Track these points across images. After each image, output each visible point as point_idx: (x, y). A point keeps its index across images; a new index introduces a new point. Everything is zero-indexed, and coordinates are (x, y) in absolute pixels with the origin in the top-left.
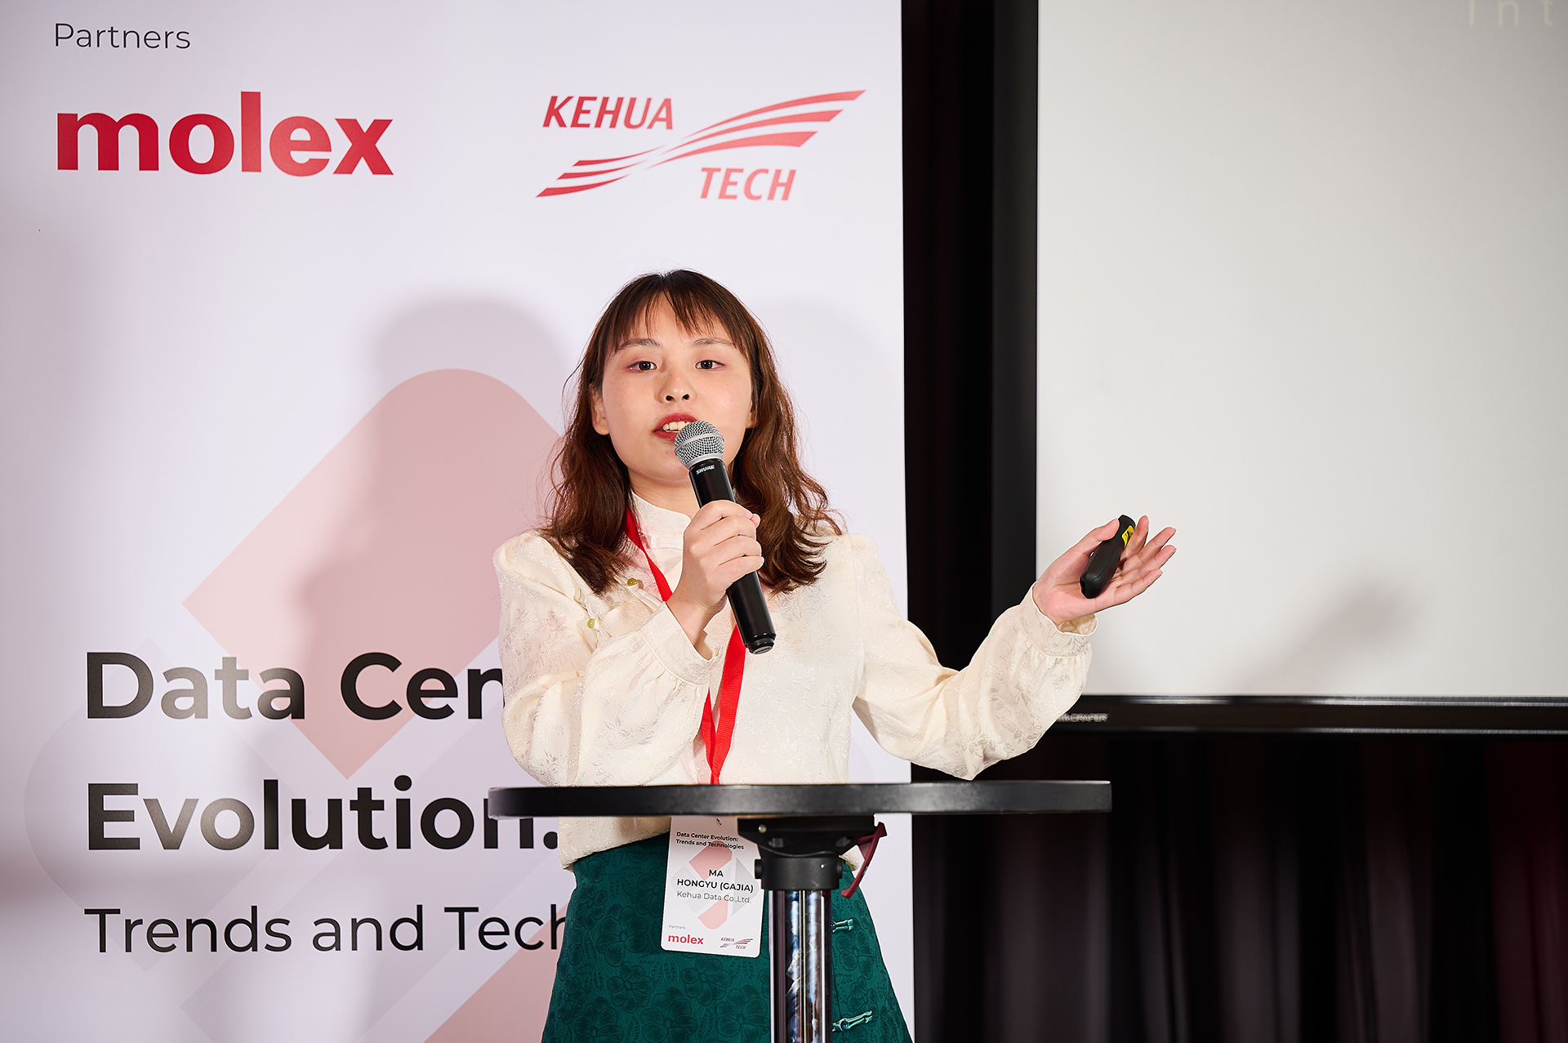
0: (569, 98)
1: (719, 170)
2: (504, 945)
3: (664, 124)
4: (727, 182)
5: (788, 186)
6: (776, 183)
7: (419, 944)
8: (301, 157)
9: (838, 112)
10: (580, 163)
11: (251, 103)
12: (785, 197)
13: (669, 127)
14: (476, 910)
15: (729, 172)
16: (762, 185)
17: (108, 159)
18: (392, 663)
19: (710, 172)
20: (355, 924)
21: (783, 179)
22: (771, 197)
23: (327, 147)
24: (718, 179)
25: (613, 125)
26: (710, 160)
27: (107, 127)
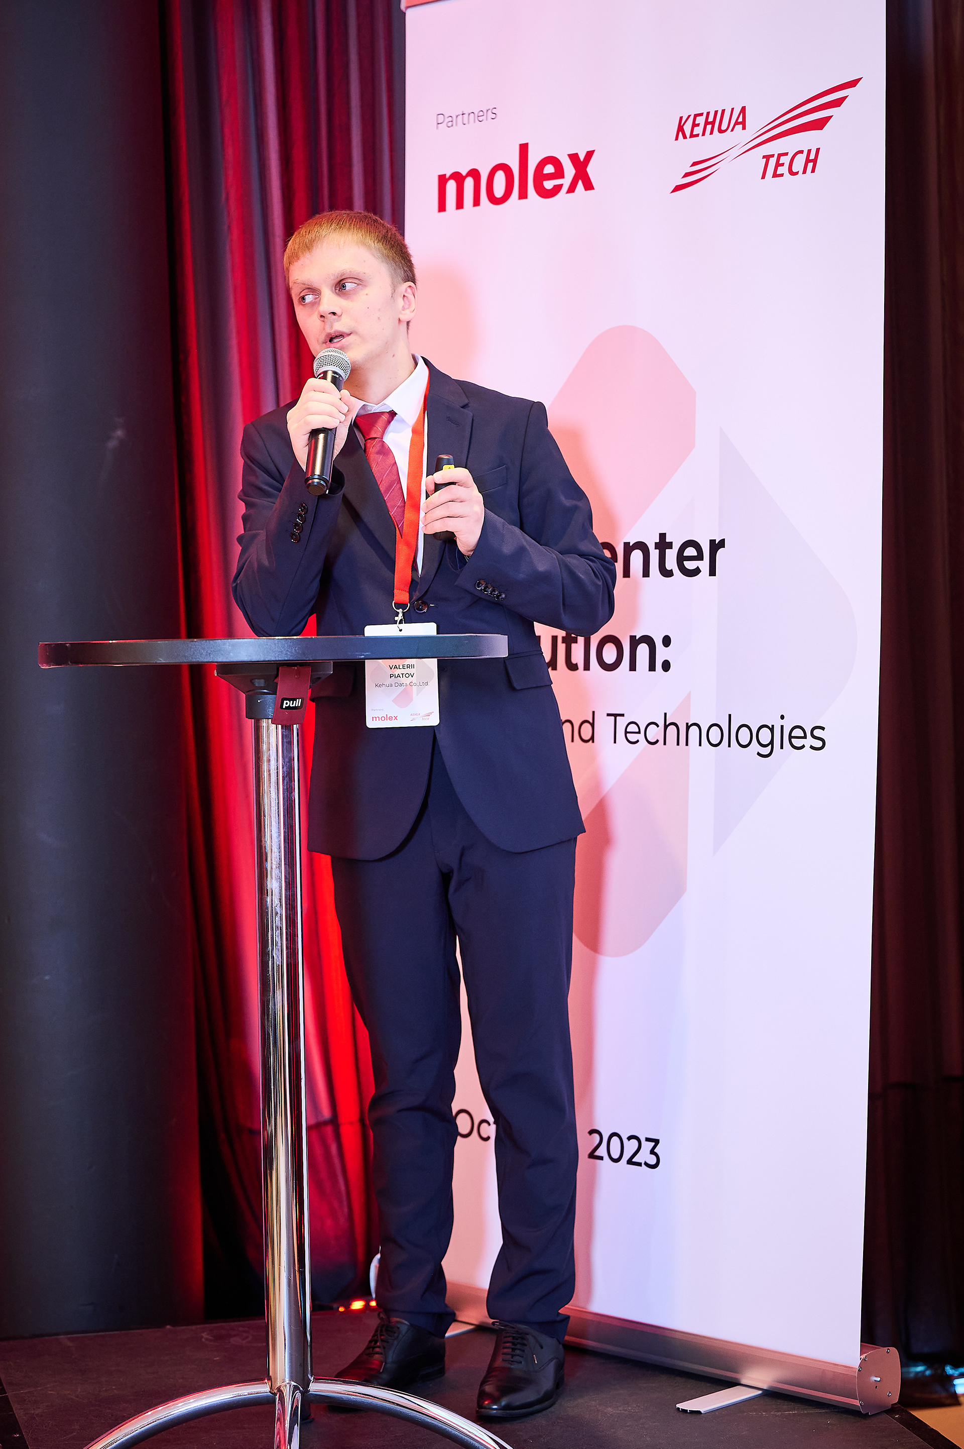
0: (689, 116)
1: (773, 156)
2: (637, 741)
3: (741, 126)
4: (778, 164)
5: (815, 161)
6: (808, 161)
7: (592, 739)
8: (548, 185)
9: (844, 98)
10: (695, 164)
11: (524, 149)
12: (813, 171)
13: (744, 128)
14: (623, 715)
15: (780, 155)
16: (798, 163)
17: (459, 202)
19: (767, 158)
21: (812, 157)
22: (804, 172)
23: (562, 176)
24: (773, 161)
25: (711, 133)
26: (767, 149)
27: (458, 178)
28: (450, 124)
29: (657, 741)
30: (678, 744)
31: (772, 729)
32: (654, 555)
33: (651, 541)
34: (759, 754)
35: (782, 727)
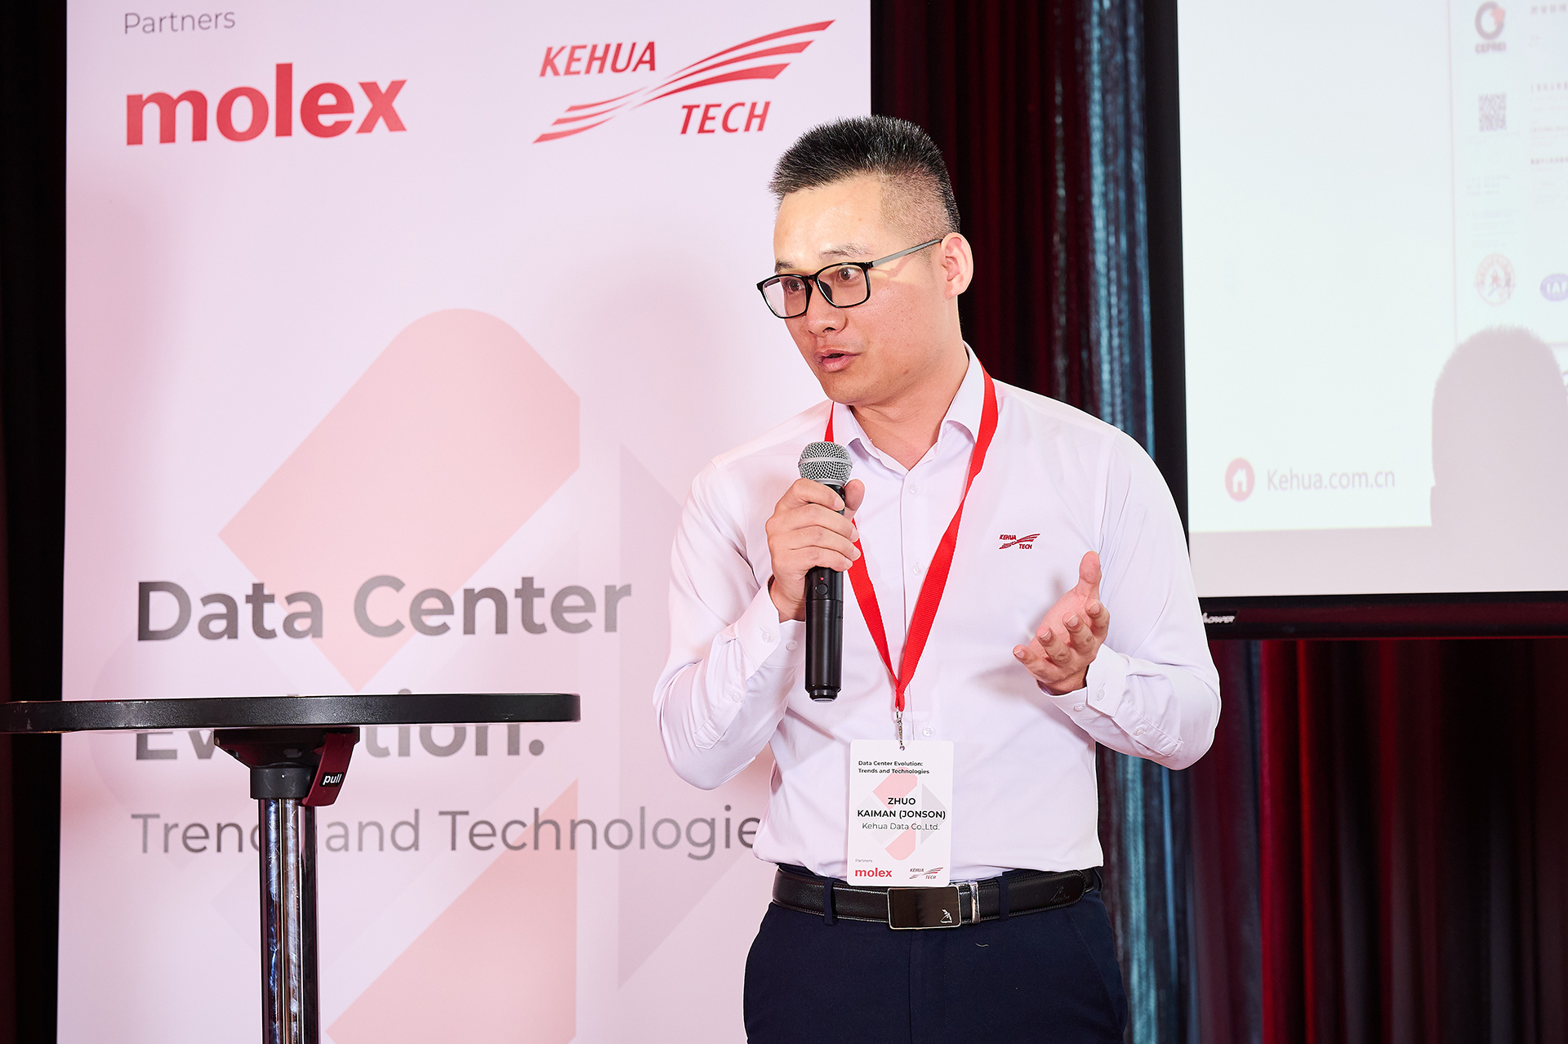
1: (698, 106)
2: (491, 846)
3: (647, 66)
4: (705, 117)
5: (763, 117)
6: (752, 116)
7: (415, 845)
8: (327, 120)
9: (807, 44)
10: (572, 109)
11: (284, 73)
12: (761, 128)
13: (653, 68)
14: (466, 813)
15: (708, 107)
16: (738, 118)
17: (168, 134)
18: (397, 584)
20: (361, 827)
21: (759, 111)
22: (747, 129)
23: (350, 110)
24: (697, 115)
25: (601, 70)
26: (690, 97)
27: (167, 104)
28: (149, 28)
29: (524, 845)
30: (558, 847)
31: (712, 824)
32: (514, 607)
33: (509, 587)
34: (691, 855)
35: (728, 821)
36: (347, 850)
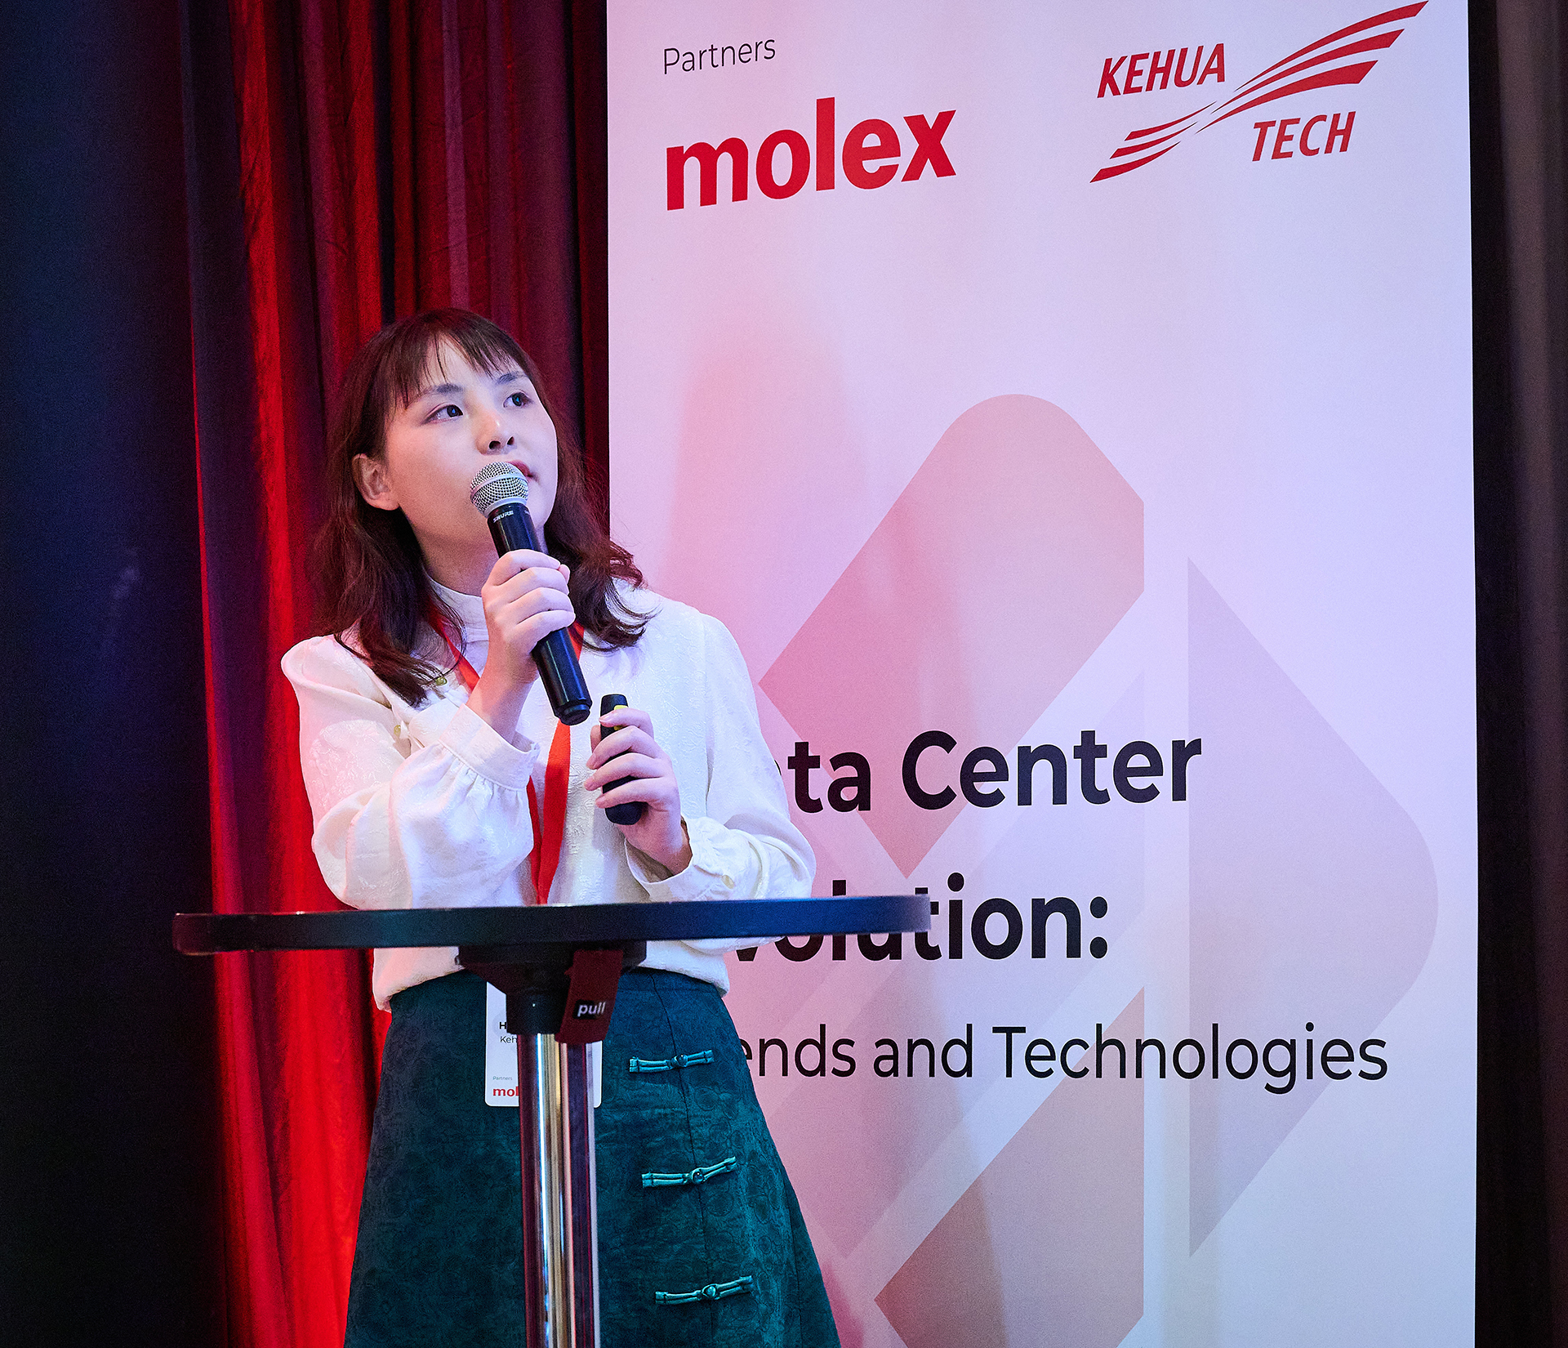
0: (1123, 59)
1: (1273, 123)
2: (1050, 1072)
3: (1216, 76)
4: (1282, 137)
5: (1346, 133)
6: (1334, 131)
7: (968, 1070)
8: (871, 166)
9: (1398, 33)
10: (1133, 135)
11: (826, 109)
12: (1344, 148)
13: (1221, 79)
14: (1022, 1030)
15: (1285, 123)
16: (1319, 136)
17: (709, 193)
18: (947, 742)
19: (1263, 127)
20: (912, 1046)
21: (1342, 126)
22: (1329, 150)
23: (897, 153)
24: (1272, 133)
25: (1164, 85)
26: (1263, 112)
27: (706, 154)
28: (688, 66)
29: (1086, 1071)
30: (1123, 1075)
31: (1292, 1047)
32: (1074, 768)
33: (1068, 744)
34: (1268, 1087)
35: (1310, 1042)
36: (896, 1075)
